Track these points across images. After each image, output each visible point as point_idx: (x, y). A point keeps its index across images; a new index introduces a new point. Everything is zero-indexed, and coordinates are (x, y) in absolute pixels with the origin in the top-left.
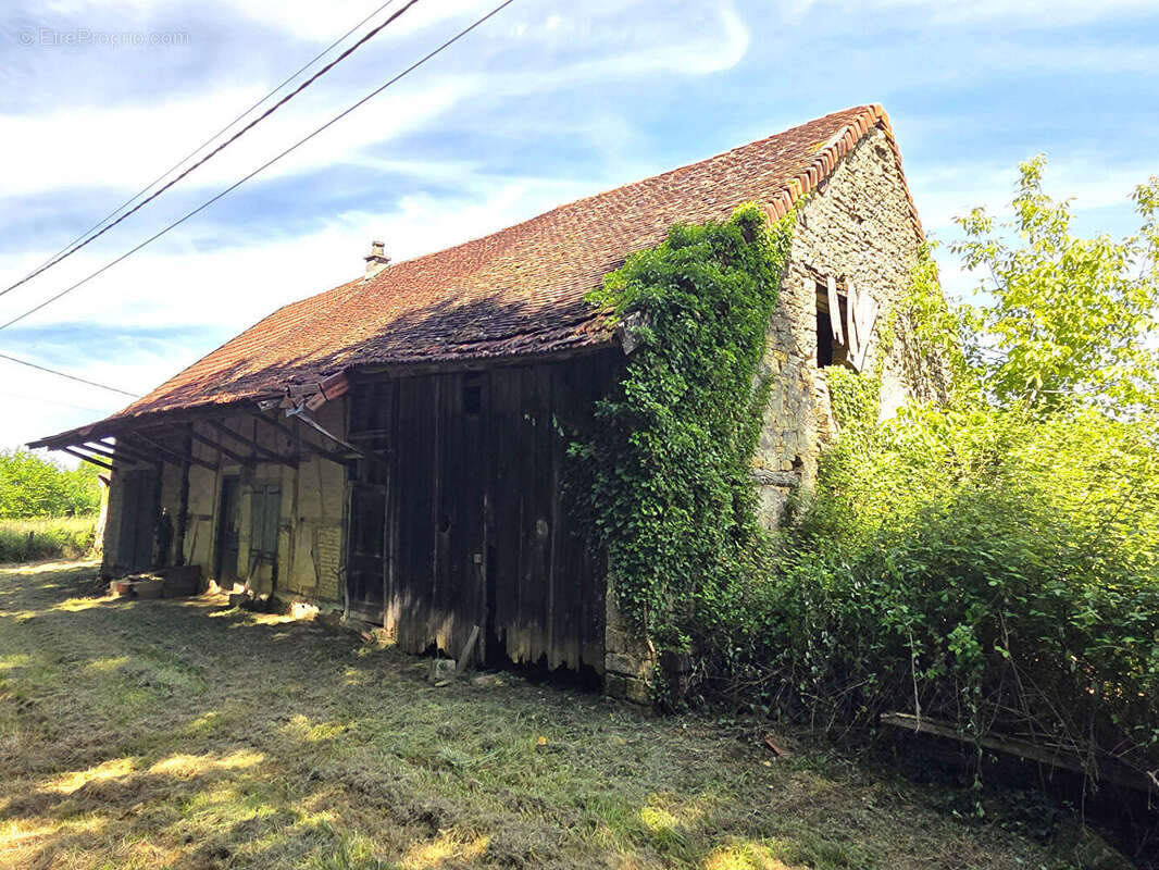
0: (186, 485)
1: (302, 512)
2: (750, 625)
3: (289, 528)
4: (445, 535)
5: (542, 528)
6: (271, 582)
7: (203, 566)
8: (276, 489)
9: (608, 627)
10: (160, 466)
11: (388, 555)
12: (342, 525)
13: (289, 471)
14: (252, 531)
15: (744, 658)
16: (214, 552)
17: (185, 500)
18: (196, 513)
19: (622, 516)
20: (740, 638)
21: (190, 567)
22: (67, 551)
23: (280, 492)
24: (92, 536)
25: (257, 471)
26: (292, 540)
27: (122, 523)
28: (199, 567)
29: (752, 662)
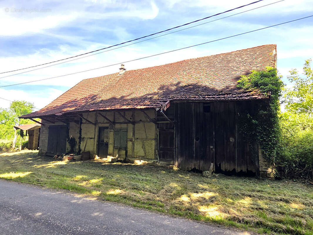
0: (81, 129)
1: (136, 136)
2: (297, 160)
3: (131, 140)
4: (198, 142)
5: (232, 140)
6: (125, 155)
7: (90, 152)
8: (126, 130)
9: (260, 161)
10: (68, 124)
11: (176, 147)
12: (155, 139)
13: (131, 126)
14: (114, 141)
15: (296, 167)
16: (97, 147)
17: (80, 133)
18: (86, 137)
19: (266, 137)
20: (295, 162)
21: (84, 152)
22: (4, 149)
23: (127, 131)
24: (11, 144)
25: (116, 126)
26: (133, 144)
27: (49, 140)
28: (89, 152)
29: (298, 168)
